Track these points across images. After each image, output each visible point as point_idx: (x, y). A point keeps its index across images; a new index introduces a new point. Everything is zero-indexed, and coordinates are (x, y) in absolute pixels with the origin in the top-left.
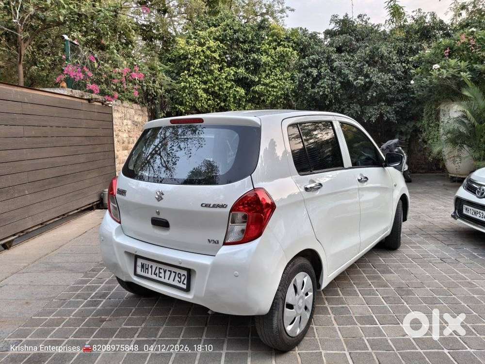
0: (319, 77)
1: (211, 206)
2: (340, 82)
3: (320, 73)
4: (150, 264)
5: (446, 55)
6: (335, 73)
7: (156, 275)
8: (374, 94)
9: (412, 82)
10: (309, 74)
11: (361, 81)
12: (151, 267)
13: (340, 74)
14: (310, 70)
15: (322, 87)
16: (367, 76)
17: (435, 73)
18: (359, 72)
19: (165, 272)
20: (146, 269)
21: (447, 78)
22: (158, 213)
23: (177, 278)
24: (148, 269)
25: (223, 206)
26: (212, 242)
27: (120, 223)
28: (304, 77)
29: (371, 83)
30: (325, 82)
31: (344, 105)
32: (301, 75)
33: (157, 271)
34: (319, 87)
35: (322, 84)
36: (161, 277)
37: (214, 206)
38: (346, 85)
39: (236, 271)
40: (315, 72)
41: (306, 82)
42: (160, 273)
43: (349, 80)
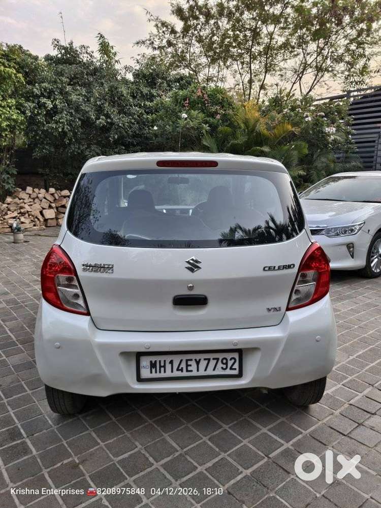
0: (55, 111)
1: (276, 268)
2: (79, 119)
3: (55, 106)
4: (168, 358)
5: (185, 105)
6: (72, 108)
7: (182, 370)
8: (116, 137)
9: (155, 128)
10: (41, 106)
11: (102, 121)
12: (171, 362)
13: (77, 110)
14: (43, 100)
15: (61, 123)
16: (107, 116)
17: (182, 123)
18: (99, 110)
19: (198, 363)
20: (160, 367)
21: (192, 127)
22: (191, 288)
23: (220, 365)
24: (164, 366)
25: (289, 267)
26: (272, 310)
27: (88, 314)
28: (35, 107)
29: (112, 124)
30: (64, 117)
31: (83, 145)
32: (33, 105)
33: (183, 365)
34: (57, 122)
35: (60, 119)
36: (191, 371)
37: (279, 268)
38: (87, 123)
39: (319, 335)
40: (50, 105)
41: (38, 114)
42: (187, 366)
43: (88, 118)
